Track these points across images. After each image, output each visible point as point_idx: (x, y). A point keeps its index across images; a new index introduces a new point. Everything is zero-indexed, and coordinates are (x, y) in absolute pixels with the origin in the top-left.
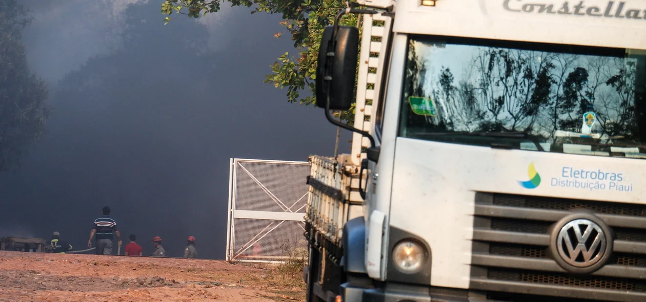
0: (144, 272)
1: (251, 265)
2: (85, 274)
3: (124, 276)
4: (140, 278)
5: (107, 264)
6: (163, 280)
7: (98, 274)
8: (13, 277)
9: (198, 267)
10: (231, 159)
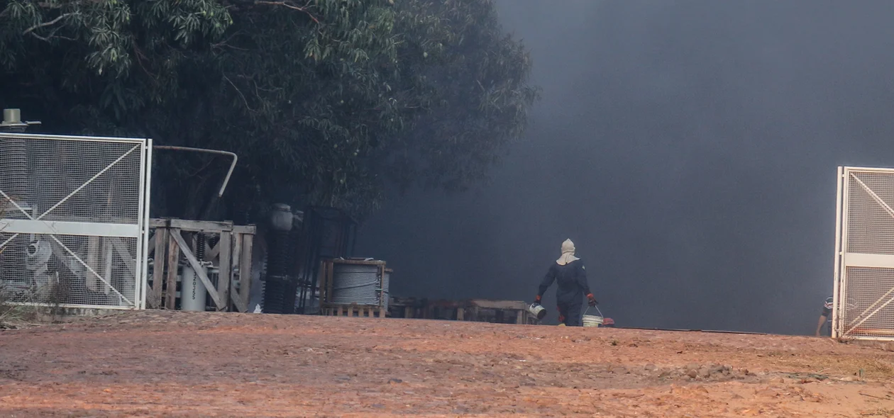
0: (696, 356)
1: (874, 345)
2: (599, 360)
3: (663, 362)
4: (689, 366)
5: (633, 342)
6: (728, 370)
7: (619, 361)
8: (481, 365)
9: (785, 348)
10: (840, 168)
